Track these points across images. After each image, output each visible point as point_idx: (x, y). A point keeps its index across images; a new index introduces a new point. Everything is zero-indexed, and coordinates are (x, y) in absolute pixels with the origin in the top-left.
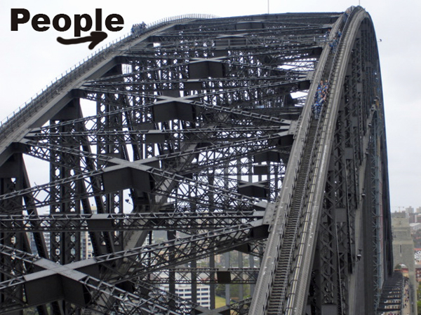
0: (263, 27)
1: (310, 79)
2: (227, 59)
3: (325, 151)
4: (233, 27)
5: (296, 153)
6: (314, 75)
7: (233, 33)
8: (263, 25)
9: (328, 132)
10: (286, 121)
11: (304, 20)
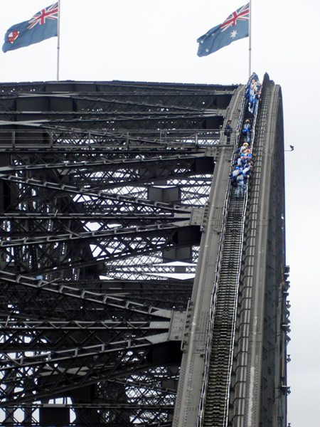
0: (75, 109)
1: (199, 222)
2: (13, 172)
3: (252, 380)
4: (11, 104)
5: (190, 383)
6: (206, 215)
7: (15, 118)
8: (74, 104)
9: (254, 339)
10: (160, 312)
11: (153, 98)
